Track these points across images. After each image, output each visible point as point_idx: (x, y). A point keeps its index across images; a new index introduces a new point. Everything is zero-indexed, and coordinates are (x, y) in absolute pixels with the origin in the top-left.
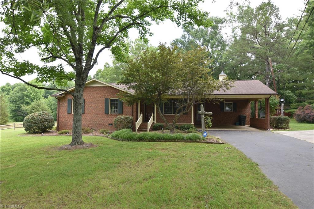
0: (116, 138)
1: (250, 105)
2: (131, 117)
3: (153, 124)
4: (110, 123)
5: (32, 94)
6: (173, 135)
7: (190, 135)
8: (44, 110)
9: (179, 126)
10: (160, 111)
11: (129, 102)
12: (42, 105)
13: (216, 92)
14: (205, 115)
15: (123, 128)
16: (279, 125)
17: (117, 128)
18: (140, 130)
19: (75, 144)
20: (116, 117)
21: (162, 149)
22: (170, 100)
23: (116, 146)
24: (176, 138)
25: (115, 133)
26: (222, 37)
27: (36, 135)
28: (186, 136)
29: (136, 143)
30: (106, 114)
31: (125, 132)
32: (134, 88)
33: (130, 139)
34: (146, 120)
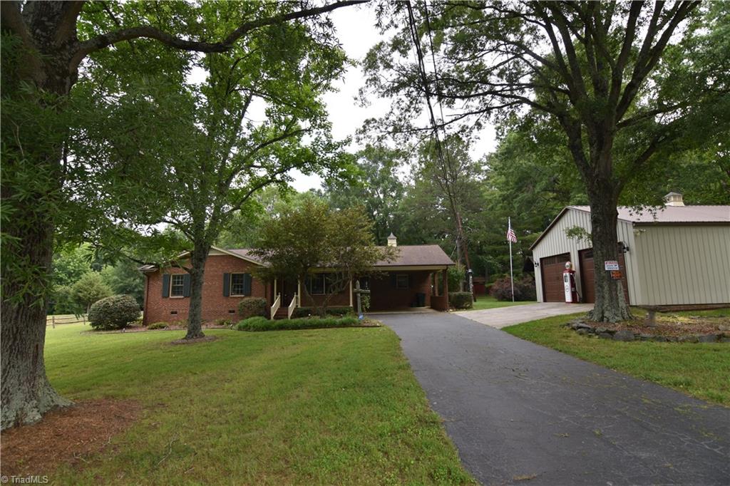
0: (246, 328)
1: (430, 278)
2: (264, 300)
3: (296, 308)
4: (231, 309)
5: (72, 264)
6: (323, 320)
7: (344, 319)
8: (101, 292)
9: (332, 310)
10: (306, 290)
11: (263, 278)
12: (96, 284)
13: (380, 263)
14: (361, 294)
15: (252, 316)
16: (460, 304)
17: (243, 316)
18: (276, 317)
19: (192, 337)
20: (240, 300)
21: (309, 336)
22: (320, 275)
23: (249, 336)
24: (327, 323)
25: (242, 322)
26: (397, 178)
27: (113, 332)
28: (338, 320)
29: (275, 332)
30: (224, 295)
31: (258, 320)
32: (270, 259)
33: (267, 328)
34: (285, 303)
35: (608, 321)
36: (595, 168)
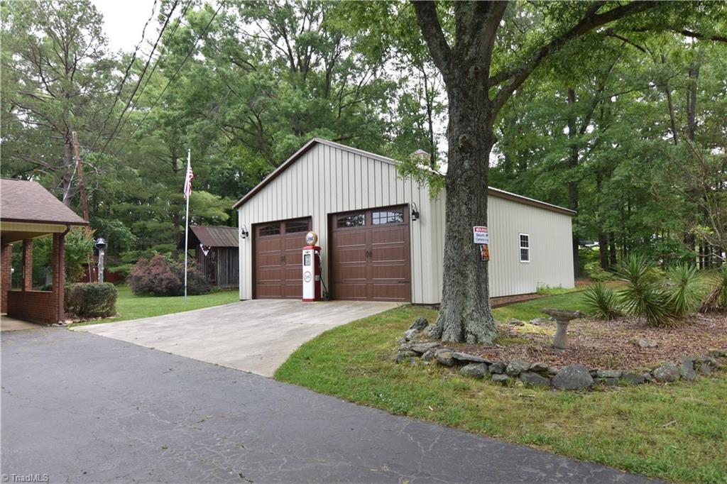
1: (8, 254)
16: (90, 307)
35: (476, 340)
36: (470, 45)
